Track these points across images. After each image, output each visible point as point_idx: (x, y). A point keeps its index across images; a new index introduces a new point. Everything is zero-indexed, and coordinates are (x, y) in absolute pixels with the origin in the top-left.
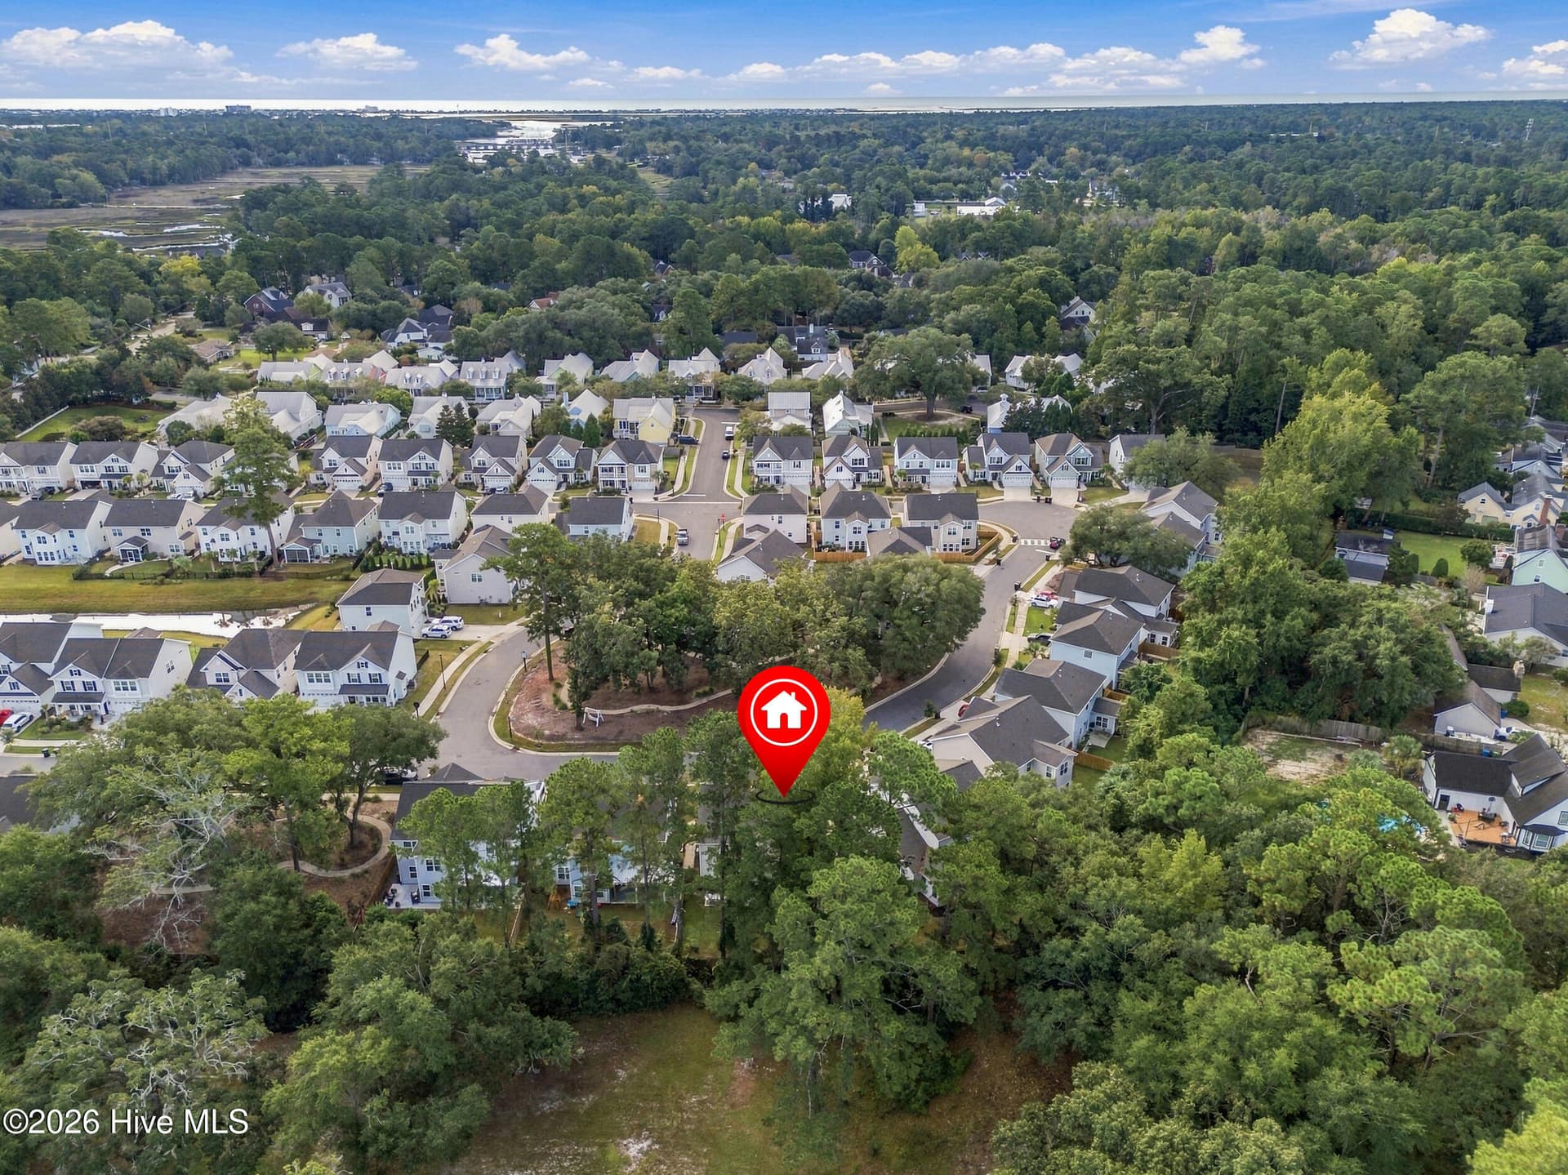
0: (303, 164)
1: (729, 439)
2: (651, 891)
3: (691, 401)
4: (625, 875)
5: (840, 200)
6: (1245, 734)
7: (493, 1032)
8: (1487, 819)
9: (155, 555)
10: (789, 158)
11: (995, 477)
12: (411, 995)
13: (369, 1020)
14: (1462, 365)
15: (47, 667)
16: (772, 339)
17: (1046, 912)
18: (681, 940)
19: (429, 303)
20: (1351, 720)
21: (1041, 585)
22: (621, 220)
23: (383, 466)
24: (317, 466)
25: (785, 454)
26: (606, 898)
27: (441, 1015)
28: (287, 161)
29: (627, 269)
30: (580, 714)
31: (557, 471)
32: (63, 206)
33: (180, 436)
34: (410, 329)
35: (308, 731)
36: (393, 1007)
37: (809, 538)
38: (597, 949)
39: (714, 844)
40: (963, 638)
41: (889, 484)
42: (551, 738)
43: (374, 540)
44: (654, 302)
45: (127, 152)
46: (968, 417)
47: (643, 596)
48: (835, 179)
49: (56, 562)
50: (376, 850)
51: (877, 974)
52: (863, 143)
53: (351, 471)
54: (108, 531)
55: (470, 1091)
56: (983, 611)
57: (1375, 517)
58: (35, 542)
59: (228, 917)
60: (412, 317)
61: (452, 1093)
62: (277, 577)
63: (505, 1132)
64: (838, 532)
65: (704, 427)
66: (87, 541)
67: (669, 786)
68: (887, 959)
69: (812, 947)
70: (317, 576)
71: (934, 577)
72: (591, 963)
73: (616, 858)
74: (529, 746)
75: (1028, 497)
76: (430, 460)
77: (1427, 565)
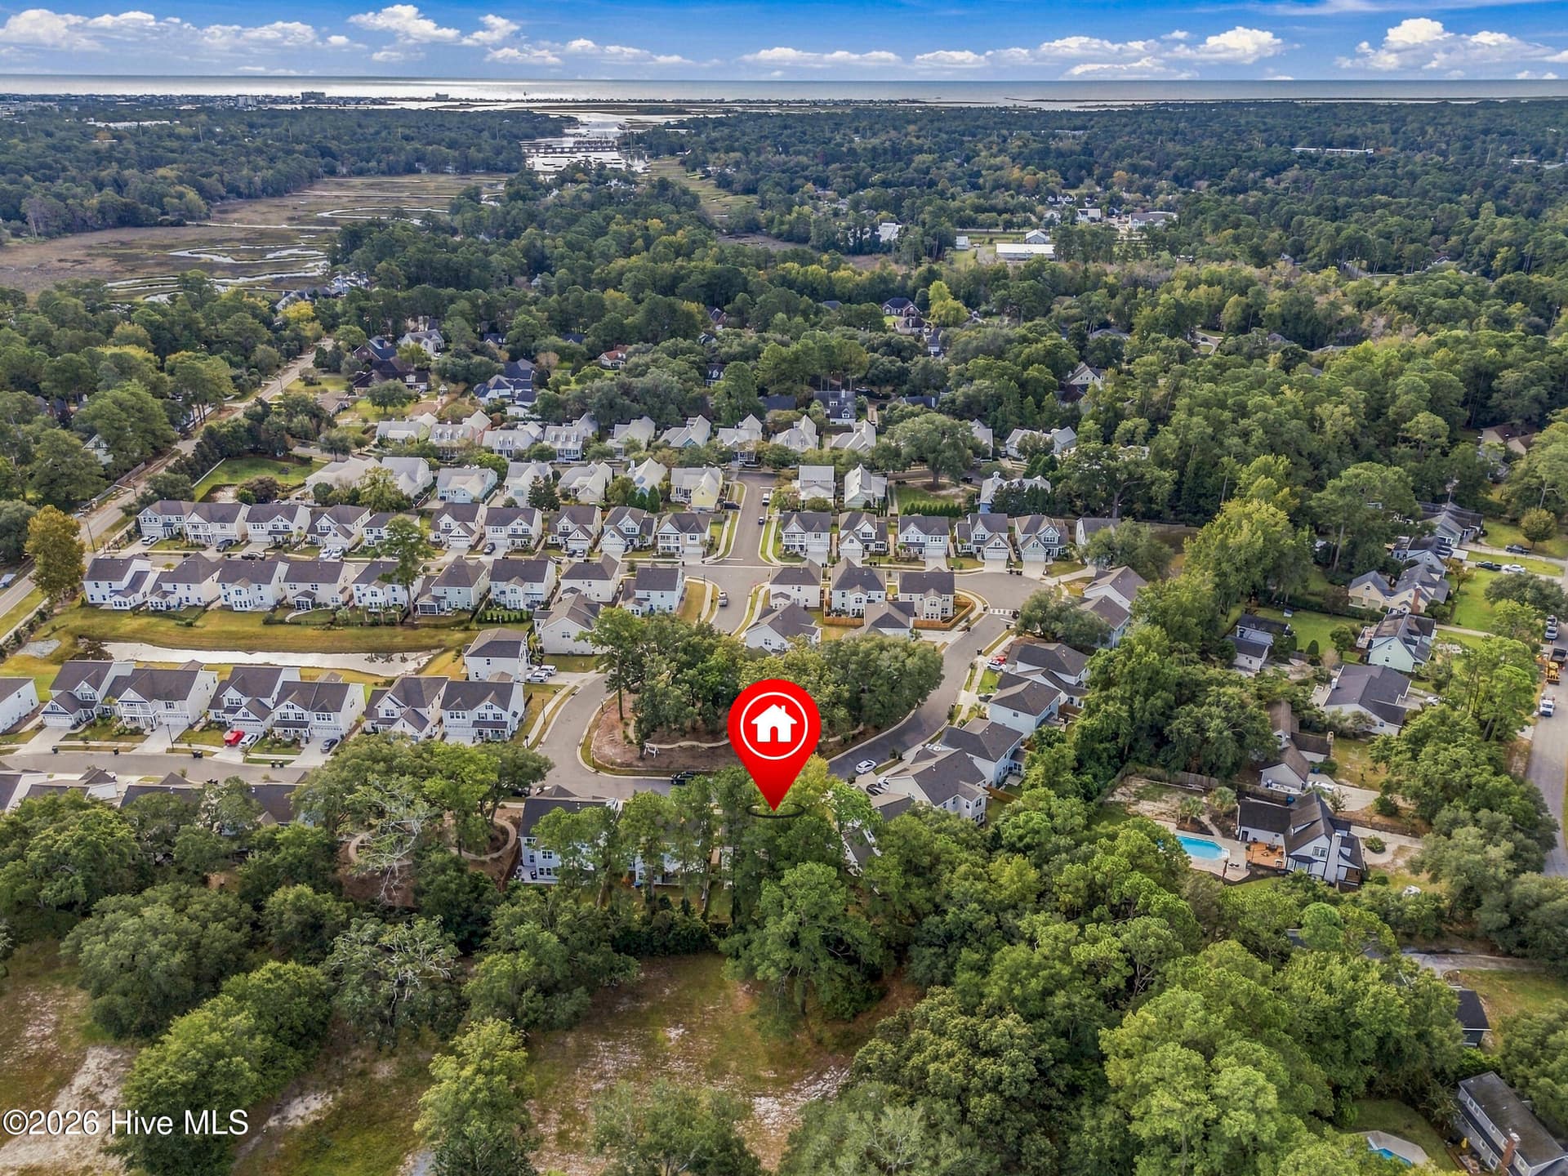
0: (383, 173)
1: (766, 504)
2: (689, 876)
3: (735, 466)
4: (671, 867)
5: (889, 232)
6: (1122, 779)
7: (592, 958)
8: (1272, 849)
9: (320, 605)
10: (844, 177)
11: (979, 550)
12: (546, 934)
13: (522, 947)
14: (1357, 476)
15: (269, 702)
16: (807, 402)
17: (928, 900)
18: (707, 909)
19: (514, 358)
20: (1199, 772)
21: (998, 650)
22: (682, 267)
23: (489, 530)
24: (435, 527)
25: (807, 526)
26: (658, 881)
27: (562, 946)
28: (369, 170)
29: (686, 328)
30: (643, 748)
31: (625, 537)
32: (172, 224)
33: (325, 497)
34: (499, 386)
35: (473, 767)
36: (535, 940)
37: (821, 603)
38: (653, 913)
39: (729, 850)
40: (925, 699)
41: (892, 553)
42: (621, 765)
43: (485, 596)
44: (708, 362)
45: (222, 162)
46: (968, 487)
47: (691, 666)
48: (885, 206)
49: (249, 609)
50: (506, 842)
51: (820, 932)
52: (919, 159)
53: (462, 533)
54: (286, 586)
55: (580, 992)
56: (942, 677)
57: (1280, 597)
58: (233, 593)
59: (428, 884)
60: (500, 372)
61: (570, 991)
62: (414, 627)
63: (596, 1021)
64: (844, 600)
65: (747, 491)
66: (270, 593)
67: (702, 813)
68: (826, 924)
69: (781, 915)
70: (444, 627)
71: (903, 655)
72: (649, 923)
73: (667, 856)
74: (606, 769)
75: (1002, 568)
76: (525, 526)
77: (1303, 644)
